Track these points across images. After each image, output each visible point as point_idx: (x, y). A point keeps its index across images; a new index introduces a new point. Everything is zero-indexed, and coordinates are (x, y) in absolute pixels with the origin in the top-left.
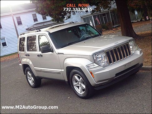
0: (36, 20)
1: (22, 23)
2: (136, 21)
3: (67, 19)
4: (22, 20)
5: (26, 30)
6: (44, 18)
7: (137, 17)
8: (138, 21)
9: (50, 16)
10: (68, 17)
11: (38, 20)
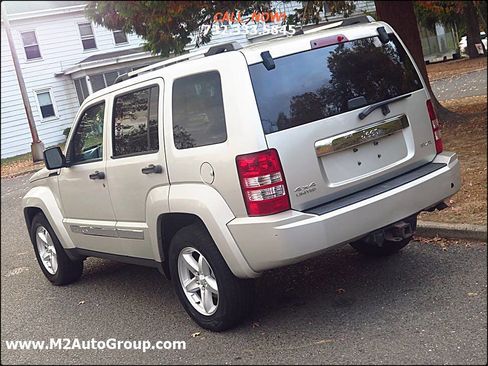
0: (89, 44)
1: (42, 53)
2: (438, 59)
3: (197, 46)
4: (40, 43)
5: (55, 80)
6: (120, 39)
7: (443, 46)
8: (445, 60)
9: (138, 33)
10: (203, 38)
11: (97, 44)
